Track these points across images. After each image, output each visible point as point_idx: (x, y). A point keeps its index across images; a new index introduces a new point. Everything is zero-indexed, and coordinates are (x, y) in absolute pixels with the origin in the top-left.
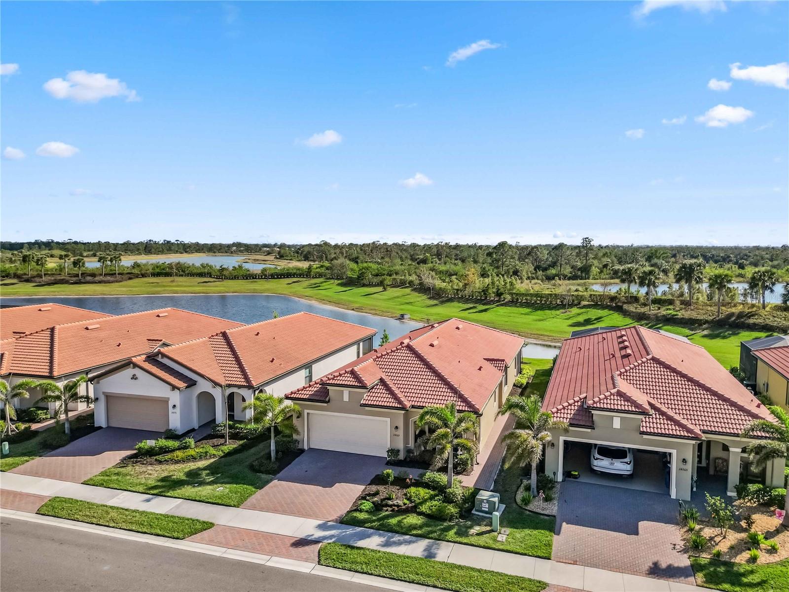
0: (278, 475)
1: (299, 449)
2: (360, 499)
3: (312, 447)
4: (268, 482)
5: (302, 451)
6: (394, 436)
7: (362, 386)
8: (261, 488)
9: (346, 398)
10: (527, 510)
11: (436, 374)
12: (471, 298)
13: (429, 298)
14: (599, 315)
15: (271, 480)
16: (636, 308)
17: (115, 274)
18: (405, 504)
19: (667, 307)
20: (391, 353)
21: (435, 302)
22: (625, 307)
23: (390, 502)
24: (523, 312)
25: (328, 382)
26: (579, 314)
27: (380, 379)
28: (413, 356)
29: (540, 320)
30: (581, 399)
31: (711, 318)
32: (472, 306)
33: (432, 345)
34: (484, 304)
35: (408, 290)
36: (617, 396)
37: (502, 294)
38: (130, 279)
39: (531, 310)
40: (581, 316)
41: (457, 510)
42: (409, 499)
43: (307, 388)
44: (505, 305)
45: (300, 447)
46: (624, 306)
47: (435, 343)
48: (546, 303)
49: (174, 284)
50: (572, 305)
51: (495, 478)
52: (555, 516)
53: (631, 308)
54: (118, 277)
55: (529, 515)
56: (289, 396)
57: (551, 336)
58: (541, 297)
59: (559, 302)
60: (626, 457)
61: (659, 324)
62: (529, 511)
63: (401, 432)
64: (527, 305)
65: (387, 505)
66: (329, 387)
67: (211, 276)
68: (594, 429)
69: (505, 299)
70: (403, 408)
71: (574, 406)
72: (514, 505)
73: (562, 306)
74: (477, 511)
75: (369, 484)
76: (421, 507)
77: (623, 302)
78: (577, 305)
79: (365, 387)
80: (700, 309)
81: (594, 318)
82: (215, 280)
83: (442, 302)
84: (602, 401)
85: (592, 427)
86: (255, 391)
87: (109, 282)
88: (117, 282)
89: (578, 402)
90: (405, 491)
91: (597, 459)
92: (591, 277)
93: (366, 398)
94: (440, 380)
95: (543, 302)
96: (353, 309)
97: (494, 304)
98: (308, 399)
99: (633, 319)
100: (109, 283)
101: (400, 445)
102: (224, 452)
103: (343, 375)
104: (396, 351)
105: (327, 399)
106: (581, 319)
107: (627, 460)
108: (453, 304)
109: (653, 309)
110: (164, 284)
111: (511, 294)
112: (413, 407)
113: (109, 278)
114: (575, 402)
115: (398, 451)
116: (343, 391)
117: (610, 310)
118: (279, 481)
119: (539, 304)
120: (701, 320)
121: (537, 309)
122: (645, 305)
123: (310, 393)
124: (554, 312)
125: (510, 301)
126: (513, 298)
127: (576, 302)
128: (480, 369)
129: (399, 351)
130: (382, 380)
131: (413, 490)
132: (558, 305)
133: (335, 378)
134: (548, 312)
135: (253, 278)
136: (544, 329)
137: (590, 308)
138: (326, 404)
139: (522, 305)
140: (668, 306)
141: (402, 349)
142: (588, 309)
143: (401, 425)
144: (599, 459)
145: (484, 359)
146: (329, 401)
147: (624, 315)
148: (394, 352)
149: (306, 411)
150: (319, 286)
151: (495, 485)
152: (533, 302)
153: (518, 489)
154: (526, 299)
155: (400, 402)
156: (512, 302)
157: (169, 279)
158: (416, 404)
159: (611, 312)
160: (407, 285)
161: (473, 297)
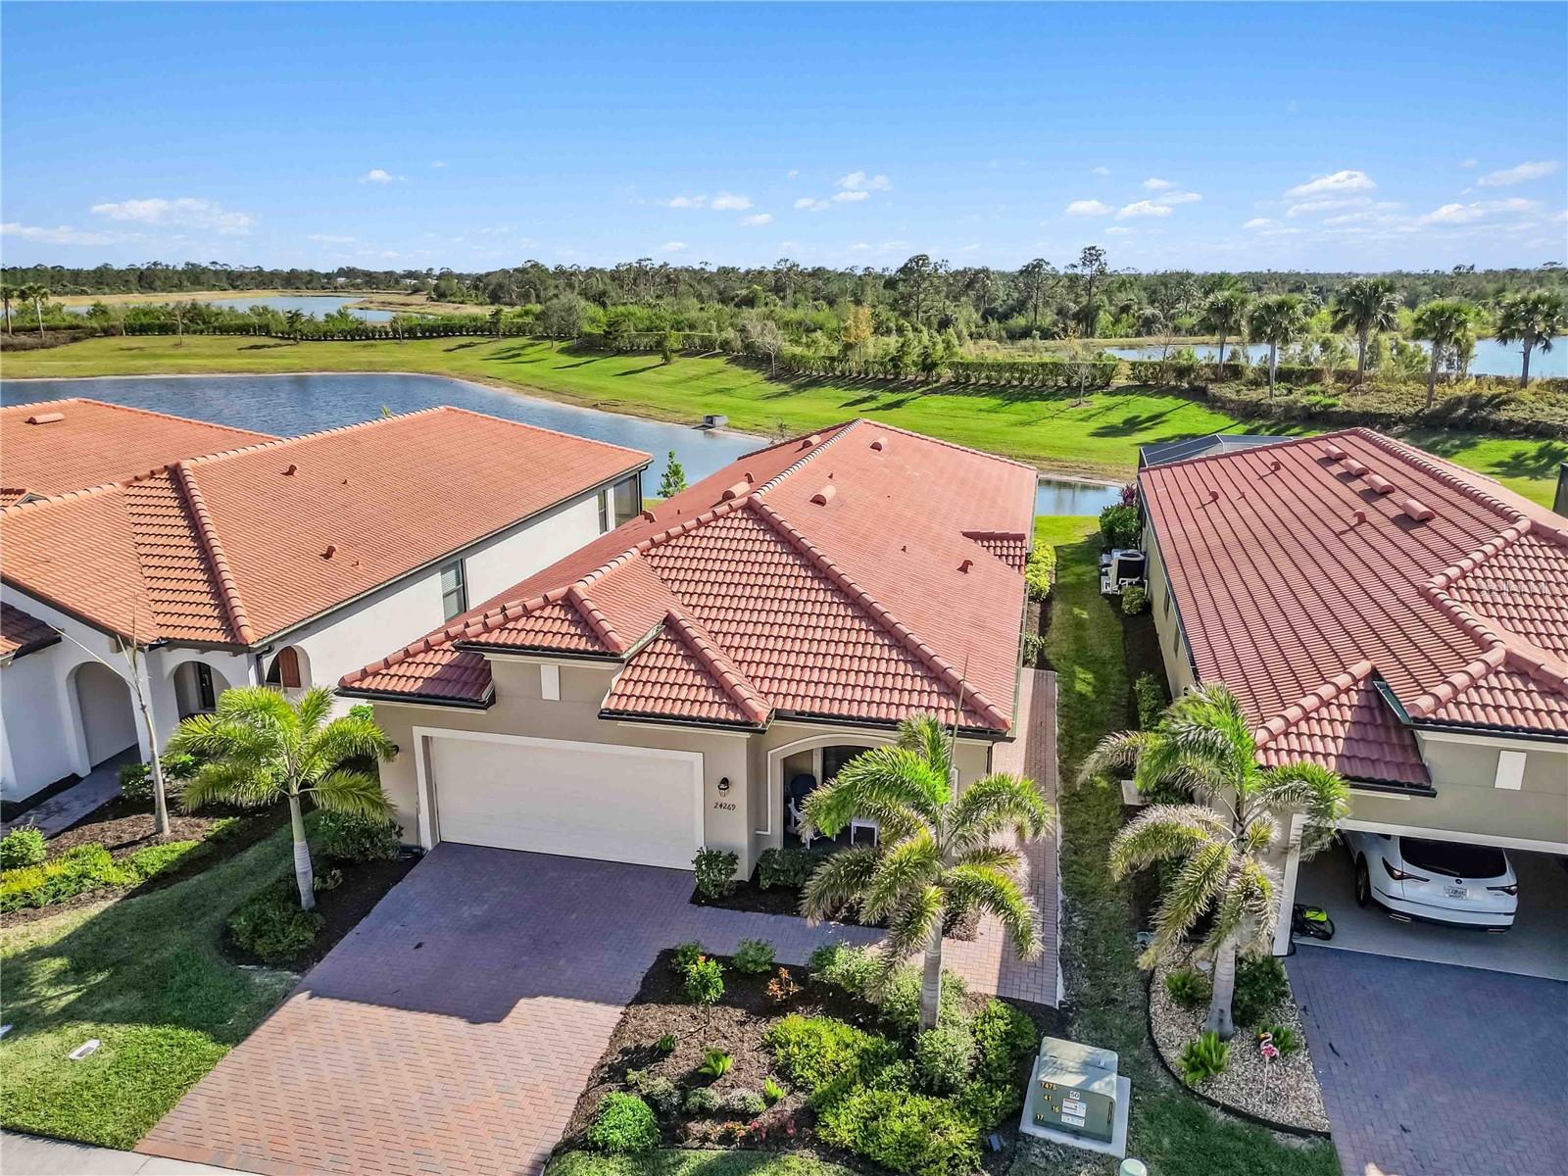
0: (319, 970)
1: (406, 849)
2: (603, 1081)
3: (450, 835)
4: (272, 1005)
5: (415, 855)
6: (715, 808)
7: (604, 654)
8: (237, 1038)
9: (550, 690)
10: (1214, 1104)
11: (847, 596)
12: (862, 376)
13: (769, 379)
14: (1156, 410)
15: (286, 995)
16: (1238, 392)
17: (38, 329)
18: (770, 1101)
19: (1308, 388)
20: (697, 528)
21: (783, 387)
22: (1214, 389)
23: (715, 1097)
24: (983, 407)
25: (483, 639)
26: (1109, 409)
27: (666, 620)
28: (768, 537)
29: (1022, 424)
30: (1356, 681)
31: (1412, 410)
32: (865, 394)
33: (819, 501)
34: (893, 391)
35: (719, 363)
36: (1509, 674)
37: (935, 365)
38: (75, 340)
39: (999, 401)
40: (1114, 412)
41: (970, 1132)
42: (783, 1072)
43: (415, 655)
44: (941, 390)
45: (406, 840)
46: (1210, 386)
47: (828, 492)
48: (1032, 385)
49: (181, 351)
50: (1091, 389)
51: (1059, 943)
52: (1328, 1136)
53: (1227, 391)
54: (47, 337)
55: (1230, 1132)
56: (356, 685)
57: (1056, 460)
58: (1023, 371)
59: (1061, 381)
60: (1502, 871)
61: (1294, 426)
62: (1226, 1109)
63: (739, 795)
64: (991, 389)
65: (704, 1113)
66: (488, 656)
67: (268, 334)
68: (1434, 795)
69: (939, 376)
70: (747, 725)
71: (1340, 706)
72: (1163, 1081)
73: (1072, 391)
74: (1037, 1122)
75: (639, 1000)
76: (830, 1119)
77: (1207, 379)
78: (1103, 388)
79: (613, 654)
80: (1383, 391)
81: (1145, 416)
82: (278, 341)
83: (799, 388)
84: (1462, 697)
85: (1425, 790)
86: (258, 658)
87: (24, 348)
88: (43, 346)
89: (1348, 691)
90: (765, 1028)
91: (1401, 877)
92: (1097, 333)
93: (617, 687)
94: (861, 618)
95: (1026, 383)
96: (595, 406)
97: (915, 389)
98: (420, 695)
99: (1233, 419)
100: (25, 350)
101: (737, 836)
102: (147, 874)
103: (537, 613)
104: (713, 524)
105: (485, 696)
106: (1116, 418)
107: (1508, 879)
108: (822, 391)
109: (1277, 393)
110: (154, 351)
111: (952, 366)
112: (779, 715)
113: (23, 338)
114: (1339, 691)
115: (732, 859)
116: (539, 666)
117: (1177, 397)
118: (315, 1000)
119: (1016, 386)
120: (1390, 415)
121: (1013, 399)
122: (1255, 384)
123: (429, 672)
124: (1052, 405)
125: (952, 383)
126: (957, 377)
127: (1101, 379)
128: (964, 569)
129: (721, 523)
130: (670, 624)
131: (795, 1024)
132: (1060, 388)
133: (510, 625)
134: (1038, 405)
135: (368, 338)
136: (1039, 444)
137: (1132, 394)
138: (483, 712)
139: (978, 391)
140: (1308, 384)
141: (732, 515)
142: (1129, 397)
143: (740, 775)
144: (1410, 877)
145: (965, 534)
146: (492, 700)
147: (1212, 408)
148: (706, 525)
149: (418, 732)
150: (519, 355)
151: (1067, 979)
152: (1002, 383)
153: (1147, 990)
154: (987, 377)
155: (735, 702)
156: (957, 383)
157: (169, 340)
158: (788, 707)
159: (1181, 402)
160: (718, 350)
161: (867, 375)
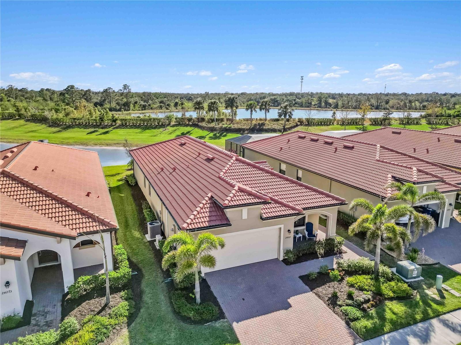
2: (333, 307)
6: (285, 239)
8: (237, 341)
12: (87, 124)
13: (50, 126)
14: (187, 130)
15: (231, 325)
16: (206, 124)
19: (222, 123)
21: (57, 129)
23: (359, 299)
24: (136, 132)
29: (153, 136)
32: (93, 130)
34: (102, 128)
35: (22, 122)
37: (116, 120)
40: (176, 131)
43: (196, 215)
44: (119, 127)
46: (199, 123)
48: (147, 125)
50: (166, 125)
52: (439, 263)
58: (142, 121)
59: (156, 123)
63: (292, 233)
64: (136, 126)
65: (363, 303)
69: (116, 123)
73: (161, 126)
74: (409, 279)
75: (312, 289)
76: (385, 293)
77: (196, 122)
78: (169, 125)
80: (239, 123)
83: (65, 129)
90: (345, 283)
93: (262, 211)
94: (292, 183)
95: (145, 124)
101: (291, 245)
103: (236, 195)
104: (233, 166)
105: (228, 222)
106: (178, 133)
108: (74, 129)
109: (216, 124)
115: (290, 251)
119: (143, 125)
121: (144, 129)
122: (210, 122)
124: (157, 130)
126: (122, 123)
132: (157, 126)
138: (228, 227)
139: (132, 127)
141: (235, 162)
142: (178, 127)
143: (292, 228)
146: (231, 223)
152: (138, 125)
154: (132, 123)
155: (293, 209)
156: (122, 125)
159: (193, 128)
160: (17, 117)
161: (89, 124)
